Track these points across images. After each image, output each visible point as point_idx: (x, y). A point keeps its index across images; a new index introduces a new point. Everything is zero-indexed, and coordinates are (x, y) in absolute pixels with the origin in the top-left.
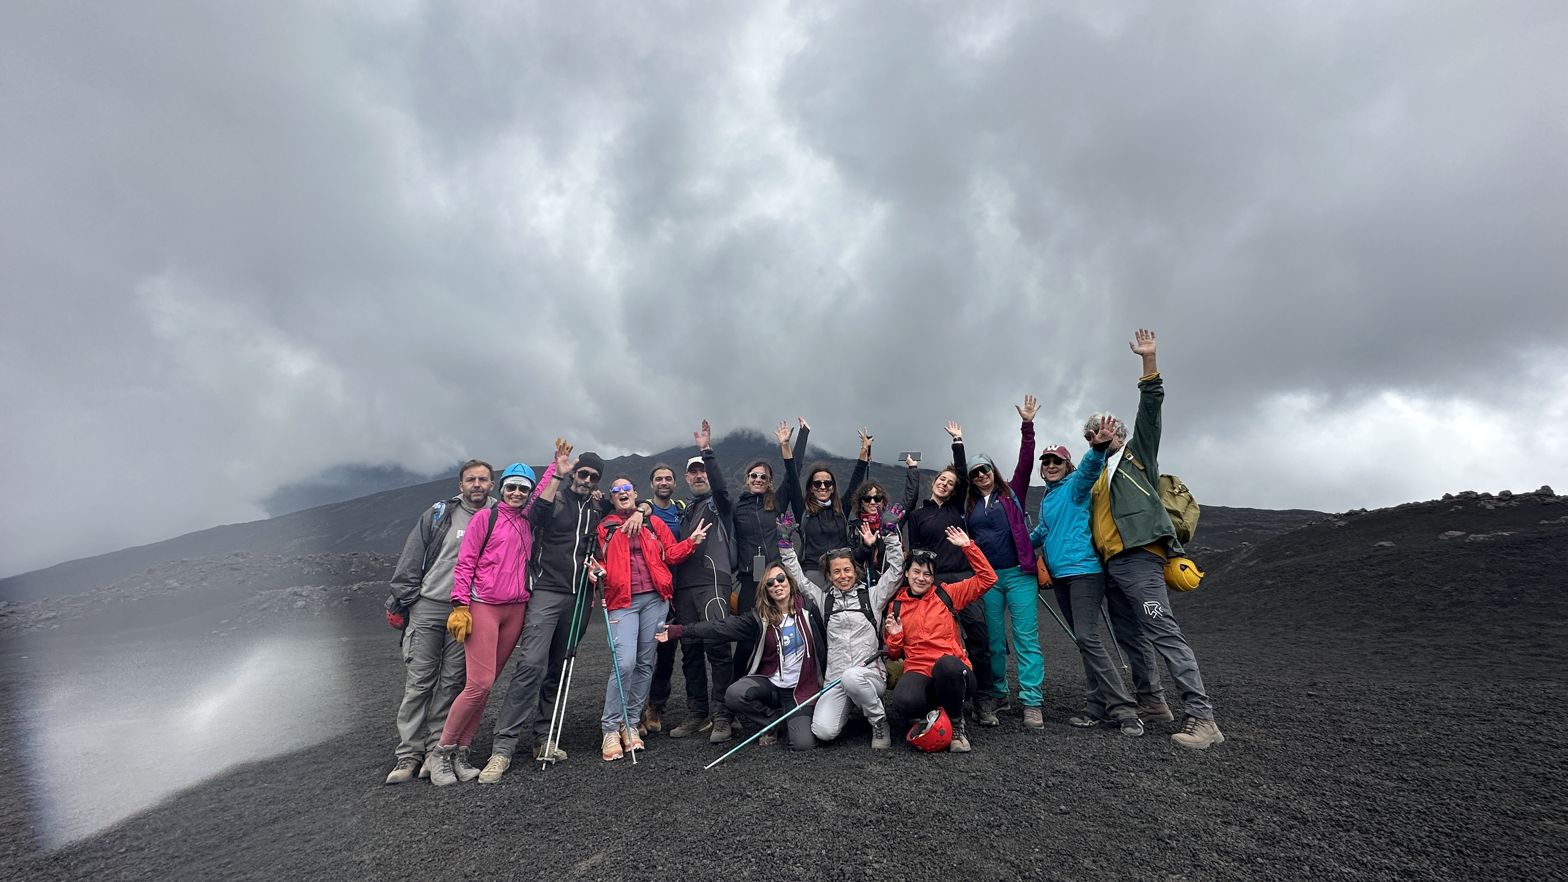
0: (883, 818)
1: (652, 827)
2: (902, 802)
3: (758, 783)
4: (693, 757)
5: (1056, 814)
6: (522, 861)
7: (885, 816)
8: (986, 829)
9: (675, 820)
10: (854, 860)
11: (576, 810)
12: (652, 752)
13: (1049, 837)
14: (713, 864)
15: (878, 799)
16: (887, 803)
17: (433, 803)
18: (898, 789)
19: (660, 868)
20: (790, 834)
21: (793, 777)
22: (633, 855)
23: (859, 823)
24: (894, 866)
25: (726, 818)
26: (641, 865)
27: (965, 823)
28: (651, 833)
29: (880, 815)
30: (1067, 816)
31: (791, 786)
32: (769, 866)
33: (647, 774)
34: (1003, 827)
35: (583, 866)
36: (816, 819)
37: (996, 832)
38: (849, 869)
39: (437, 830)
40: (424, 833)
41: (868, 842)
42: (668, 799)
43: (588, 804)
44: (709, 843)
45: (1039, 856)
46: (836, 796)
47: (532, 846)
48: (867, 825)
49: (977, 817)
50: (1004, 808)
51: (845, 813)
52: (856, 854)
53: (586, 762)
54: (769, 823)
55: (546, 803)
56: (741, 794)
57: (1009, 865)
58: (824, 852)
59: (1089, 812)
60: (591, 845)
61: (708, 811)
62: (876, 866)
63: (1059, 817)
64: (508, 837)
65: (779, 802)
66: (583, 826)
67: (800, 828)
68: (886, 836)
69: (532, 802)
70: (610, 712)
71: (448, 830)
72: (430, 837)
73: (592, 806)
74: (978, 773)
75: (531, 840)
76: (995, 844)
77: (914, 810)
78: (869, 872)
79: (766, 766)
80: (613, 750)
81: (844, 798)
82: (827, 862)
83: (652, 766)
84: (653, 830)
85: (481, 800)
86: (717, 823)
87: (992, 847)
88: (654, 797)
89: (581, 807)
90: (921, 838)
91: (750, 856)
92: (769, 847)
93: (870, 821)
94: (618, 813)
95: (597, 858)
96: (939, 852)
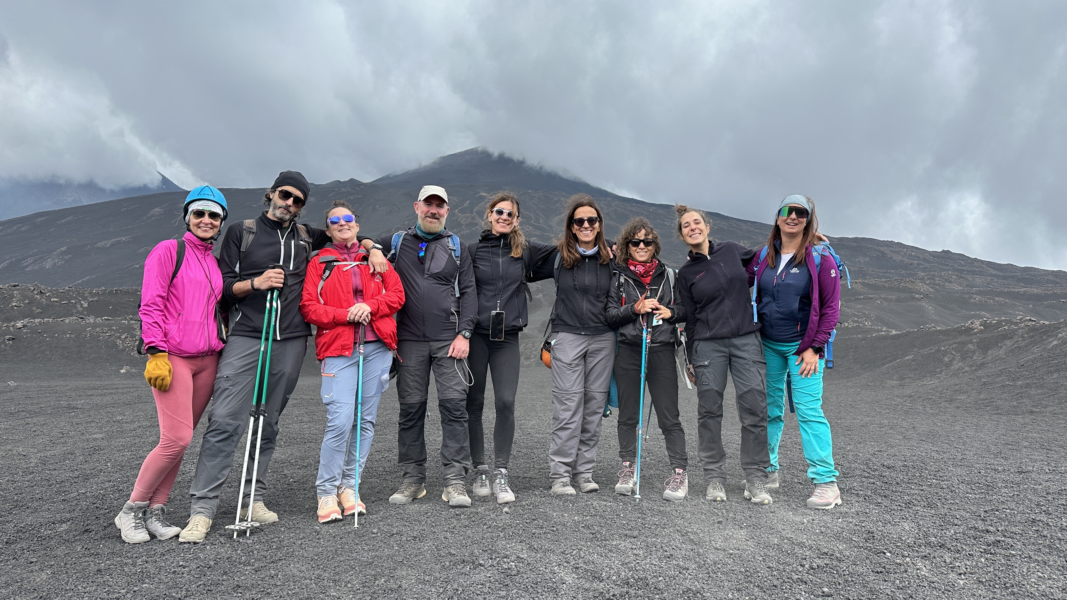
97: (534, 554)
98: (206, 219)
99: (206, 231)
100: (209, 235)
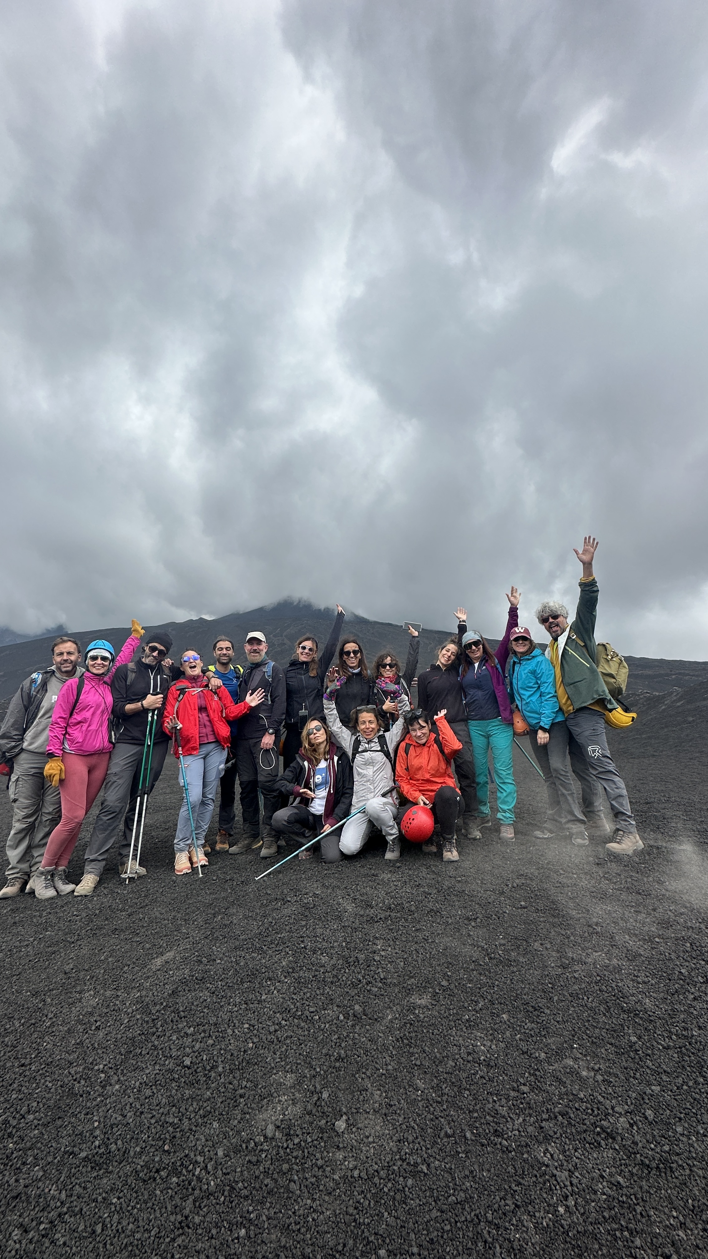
0: (390, 916)
1: (213, 928)
2: (404, 902)
3: (296, 891)
4: (246, 870)
5: (518, 908)
6: (110, 959)
7: (392, 914)
8: (466, 922)
9: (231, 922)
10: (367, 950)
11: (153, 916)
12: (215, 867)
13: (511, 926)
14: (260, 956)
15: (387, 901)
16: (394, 904)
17: (38, 914)
18: (402, 892)
19: (219, 961)
20: (319, 931)
21: (323, 885)
22: (197, 951)
23: (372, 920)
24: (396, 953)
25: (270, 919)
26: (204, 959)
27: (451, 917)
28: (212, 934)
29: (388, 914)
30: (526, 910)
31: (322, 892)
32: (302, 957)
33: (210, 885)
34: (478, 920)
35: (159, 962)
36: (339, 918)
37: (473, 924)
38: (362, 957)
39: (41, 936)
40: (31, 939)
41: (377, 935)
42: (227, 905)
43: (163, 911)
44: (257, 940)
45: (503, 942)
46: (355, 899)
47: (118, 947)
48: (377, 922)
49: (459, 912)
50: (480, 905)
51: (362, 913)
52: (368, 945)
53: (162, 876)
54: (304, 923)
55: (129, 910)
56: (283, 900)
57: (480, 949)
58: (344, 944)
59: (541, 906)
60: (165, 945)
61: (257, 914)
62: (383, 953)
63: (519, 910)
64: (99, 940)
65: (312, 906)
66: (158, 929)
67: (327, 926)
68: (392, 929)
69: (118, 910)
70: (181, 837)
71: (50, 936)
72: (36, 942)
73: (166, 912)
74: (463, 878)
75: (117, 941)
76: (471, 933)
77: (413, 908)
78: (377, 958)
79: (303, 876)
80: (183, 866)
81: (362, 901)
82: (346, 953)
83: (214, 878)
84: (214, 931)
85: (77, 910)
86: (263, 924)
87: (469, 935)
88: (215, 904)
89: (157, 914)
90: (417, 930)
91: (288, 949)
92: (302, 942)
93: (380, 919)
94: (187, 917)
95: (169, 955)
96: (430, 941)
97: (325, 890)
98: (99, 661)
99: (99, 669)
100: (101, 672)
